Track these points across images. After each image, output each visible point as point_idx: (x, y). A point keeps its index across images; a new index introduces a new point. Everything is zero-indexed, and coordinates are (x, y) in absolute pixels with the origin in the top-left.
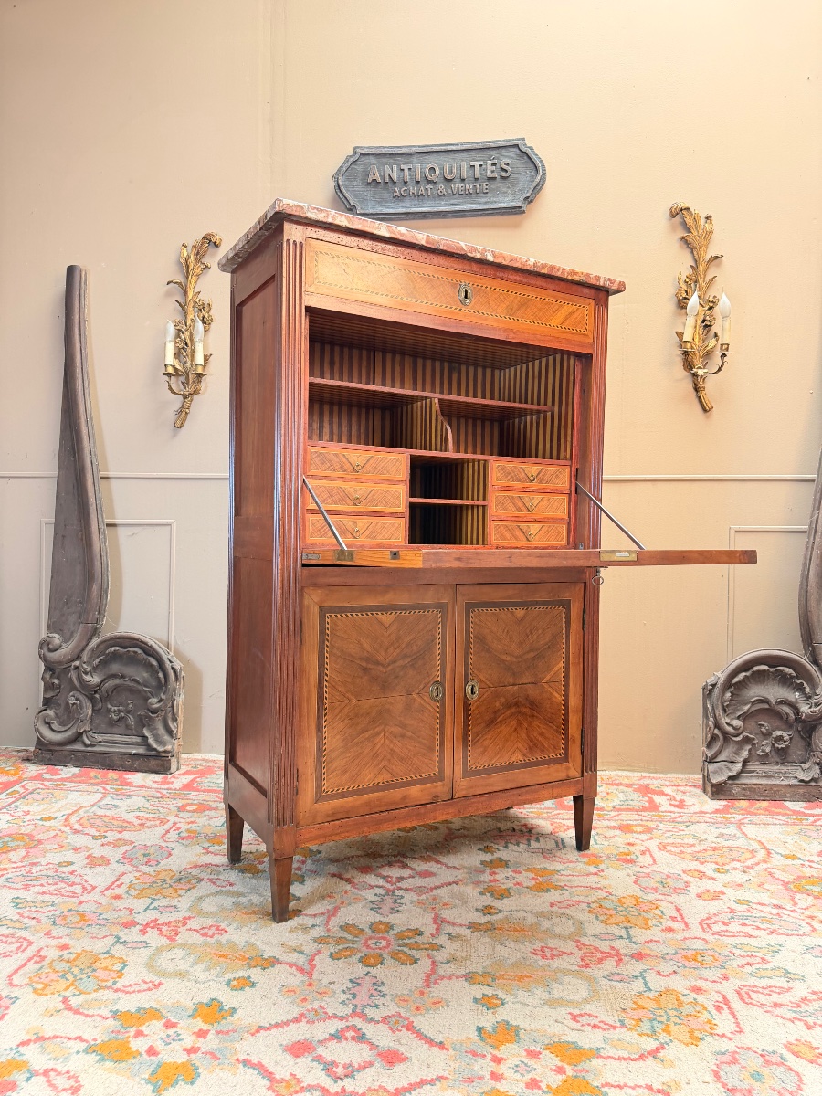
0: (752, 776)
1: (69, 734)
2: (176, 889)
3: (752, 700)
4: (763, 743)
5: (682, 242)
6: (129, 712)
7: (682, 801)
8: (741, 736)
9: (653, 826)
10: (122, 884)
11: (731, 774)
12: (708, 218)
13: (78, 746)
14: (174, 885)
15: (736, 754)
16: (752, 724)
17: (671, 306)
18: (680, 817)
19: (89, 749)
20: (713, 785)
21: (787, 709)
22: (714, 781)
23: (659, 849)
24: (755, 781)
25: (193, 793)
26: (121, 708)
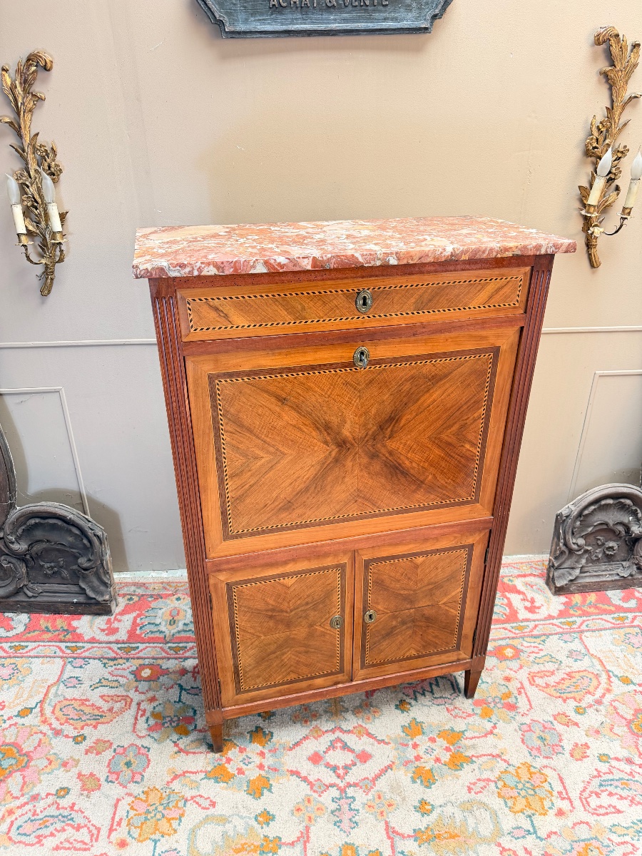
0: (586, 576)
1: (11, 589)
2: (169, 820)
3: (595, 524)
4: (597, 551)
5: (602, 76)
6: (62, 567)
7: (533, 601)
8: (583, 551)
9: (519, 647)
10: (121, 819)
11: (571, 578)
12: (636, 46)
13: (21, 598)
14: (165, 812)
15: (576, 562)
16: (591, 539)
17: (577, 153)
18: (536, 626)
19: (32, 599)
20: (556, 587)
21: (621, 528)
22: (558, 585)
23: (530, 683)
24: (588, 580)
25: (141, 646)
26: (52, 564)
